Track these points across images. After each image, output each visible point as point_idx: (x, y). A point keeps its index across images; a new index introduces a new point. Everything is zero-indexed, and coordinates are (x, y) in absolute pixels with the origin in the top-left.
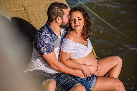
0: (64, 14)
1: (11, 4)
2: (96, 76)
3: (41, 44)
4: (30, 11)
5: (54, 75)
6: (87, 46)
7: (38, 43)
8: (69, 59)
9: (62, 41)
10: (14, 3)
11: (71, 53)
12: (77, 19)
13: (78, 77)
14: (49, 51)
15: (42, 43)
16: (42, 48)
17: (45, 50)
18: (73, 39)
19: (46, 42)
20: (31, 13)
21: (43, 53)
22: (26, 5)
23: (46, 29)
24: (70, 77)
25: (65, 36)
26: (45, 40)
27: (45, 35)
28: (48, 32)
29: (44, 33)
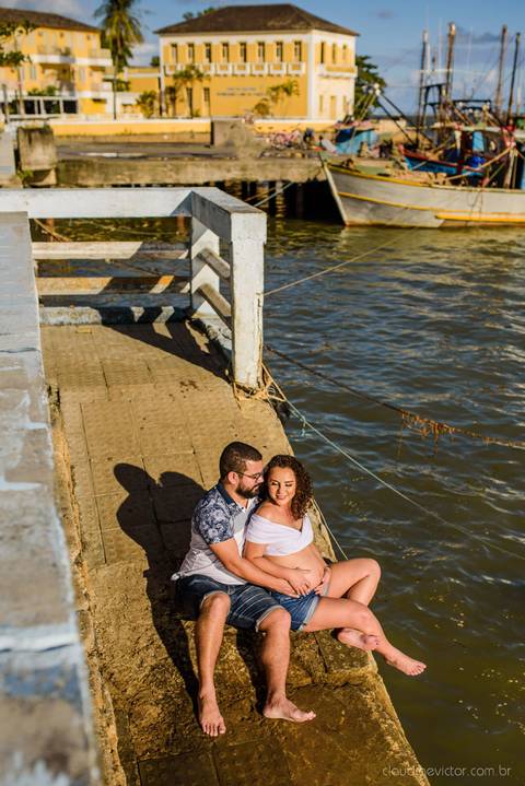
0: (246, 470)
1: (166, 441)
2: (319, 595)
3: (207, 523)
4: (204, 456)
5: (231, 587)
6: (301, 530)
7: (201, 520)
8: (263, 556)
9: (248, 522)
10: (173, 438)
11: (267, 545)
12: (283, 485)
13: (281, 594)
14: (224, 536)
15: (209, 519)
16: (210, 531)
17: (217, 533)
18: (269, 516)
19: (218, 519)
20: (205, 461)
21: (211, 540)
22: (197, 443)
23: (218, 493)
24: (263, 593)
25: (254, 511)
26: (215, 514)
27: (215, 505)
28: (220, 499)
29: (213, 502)
